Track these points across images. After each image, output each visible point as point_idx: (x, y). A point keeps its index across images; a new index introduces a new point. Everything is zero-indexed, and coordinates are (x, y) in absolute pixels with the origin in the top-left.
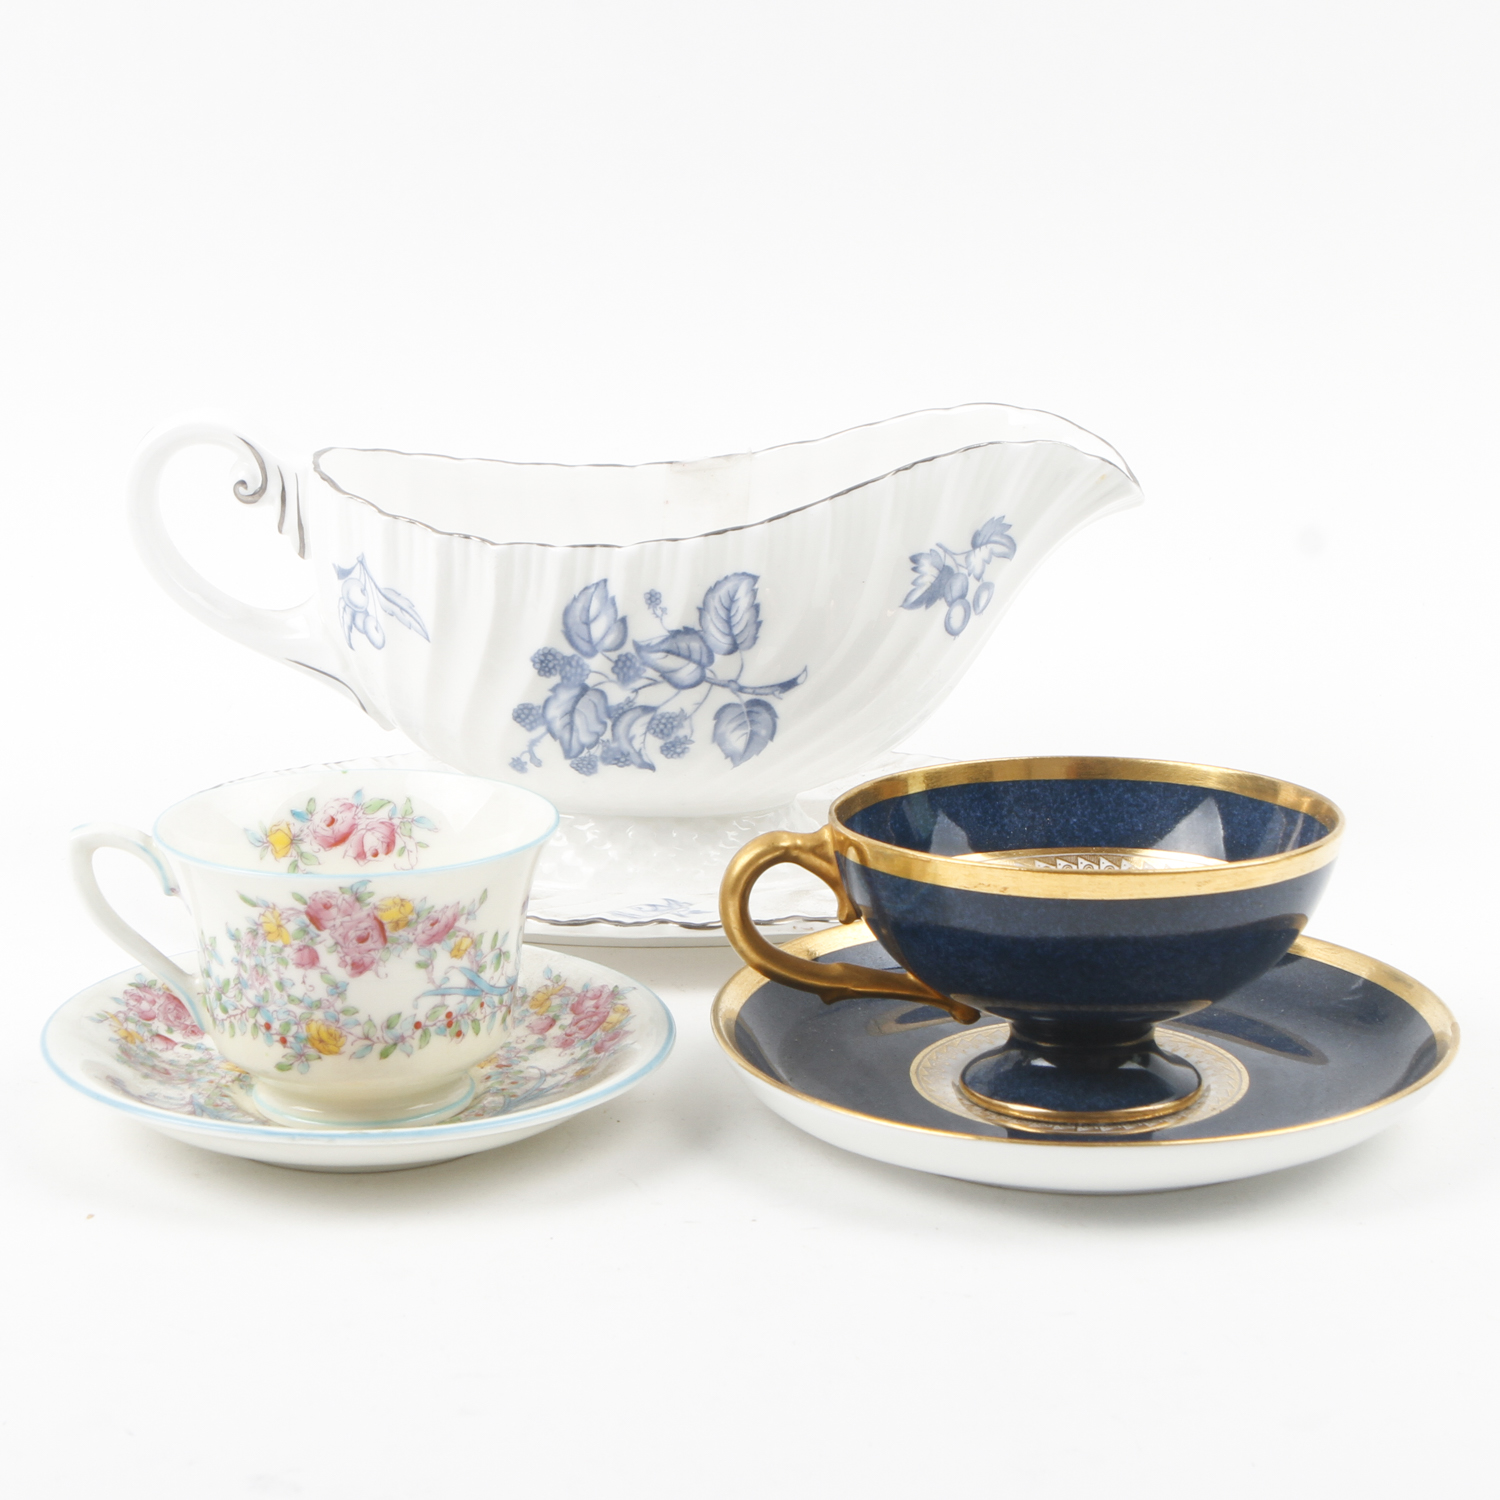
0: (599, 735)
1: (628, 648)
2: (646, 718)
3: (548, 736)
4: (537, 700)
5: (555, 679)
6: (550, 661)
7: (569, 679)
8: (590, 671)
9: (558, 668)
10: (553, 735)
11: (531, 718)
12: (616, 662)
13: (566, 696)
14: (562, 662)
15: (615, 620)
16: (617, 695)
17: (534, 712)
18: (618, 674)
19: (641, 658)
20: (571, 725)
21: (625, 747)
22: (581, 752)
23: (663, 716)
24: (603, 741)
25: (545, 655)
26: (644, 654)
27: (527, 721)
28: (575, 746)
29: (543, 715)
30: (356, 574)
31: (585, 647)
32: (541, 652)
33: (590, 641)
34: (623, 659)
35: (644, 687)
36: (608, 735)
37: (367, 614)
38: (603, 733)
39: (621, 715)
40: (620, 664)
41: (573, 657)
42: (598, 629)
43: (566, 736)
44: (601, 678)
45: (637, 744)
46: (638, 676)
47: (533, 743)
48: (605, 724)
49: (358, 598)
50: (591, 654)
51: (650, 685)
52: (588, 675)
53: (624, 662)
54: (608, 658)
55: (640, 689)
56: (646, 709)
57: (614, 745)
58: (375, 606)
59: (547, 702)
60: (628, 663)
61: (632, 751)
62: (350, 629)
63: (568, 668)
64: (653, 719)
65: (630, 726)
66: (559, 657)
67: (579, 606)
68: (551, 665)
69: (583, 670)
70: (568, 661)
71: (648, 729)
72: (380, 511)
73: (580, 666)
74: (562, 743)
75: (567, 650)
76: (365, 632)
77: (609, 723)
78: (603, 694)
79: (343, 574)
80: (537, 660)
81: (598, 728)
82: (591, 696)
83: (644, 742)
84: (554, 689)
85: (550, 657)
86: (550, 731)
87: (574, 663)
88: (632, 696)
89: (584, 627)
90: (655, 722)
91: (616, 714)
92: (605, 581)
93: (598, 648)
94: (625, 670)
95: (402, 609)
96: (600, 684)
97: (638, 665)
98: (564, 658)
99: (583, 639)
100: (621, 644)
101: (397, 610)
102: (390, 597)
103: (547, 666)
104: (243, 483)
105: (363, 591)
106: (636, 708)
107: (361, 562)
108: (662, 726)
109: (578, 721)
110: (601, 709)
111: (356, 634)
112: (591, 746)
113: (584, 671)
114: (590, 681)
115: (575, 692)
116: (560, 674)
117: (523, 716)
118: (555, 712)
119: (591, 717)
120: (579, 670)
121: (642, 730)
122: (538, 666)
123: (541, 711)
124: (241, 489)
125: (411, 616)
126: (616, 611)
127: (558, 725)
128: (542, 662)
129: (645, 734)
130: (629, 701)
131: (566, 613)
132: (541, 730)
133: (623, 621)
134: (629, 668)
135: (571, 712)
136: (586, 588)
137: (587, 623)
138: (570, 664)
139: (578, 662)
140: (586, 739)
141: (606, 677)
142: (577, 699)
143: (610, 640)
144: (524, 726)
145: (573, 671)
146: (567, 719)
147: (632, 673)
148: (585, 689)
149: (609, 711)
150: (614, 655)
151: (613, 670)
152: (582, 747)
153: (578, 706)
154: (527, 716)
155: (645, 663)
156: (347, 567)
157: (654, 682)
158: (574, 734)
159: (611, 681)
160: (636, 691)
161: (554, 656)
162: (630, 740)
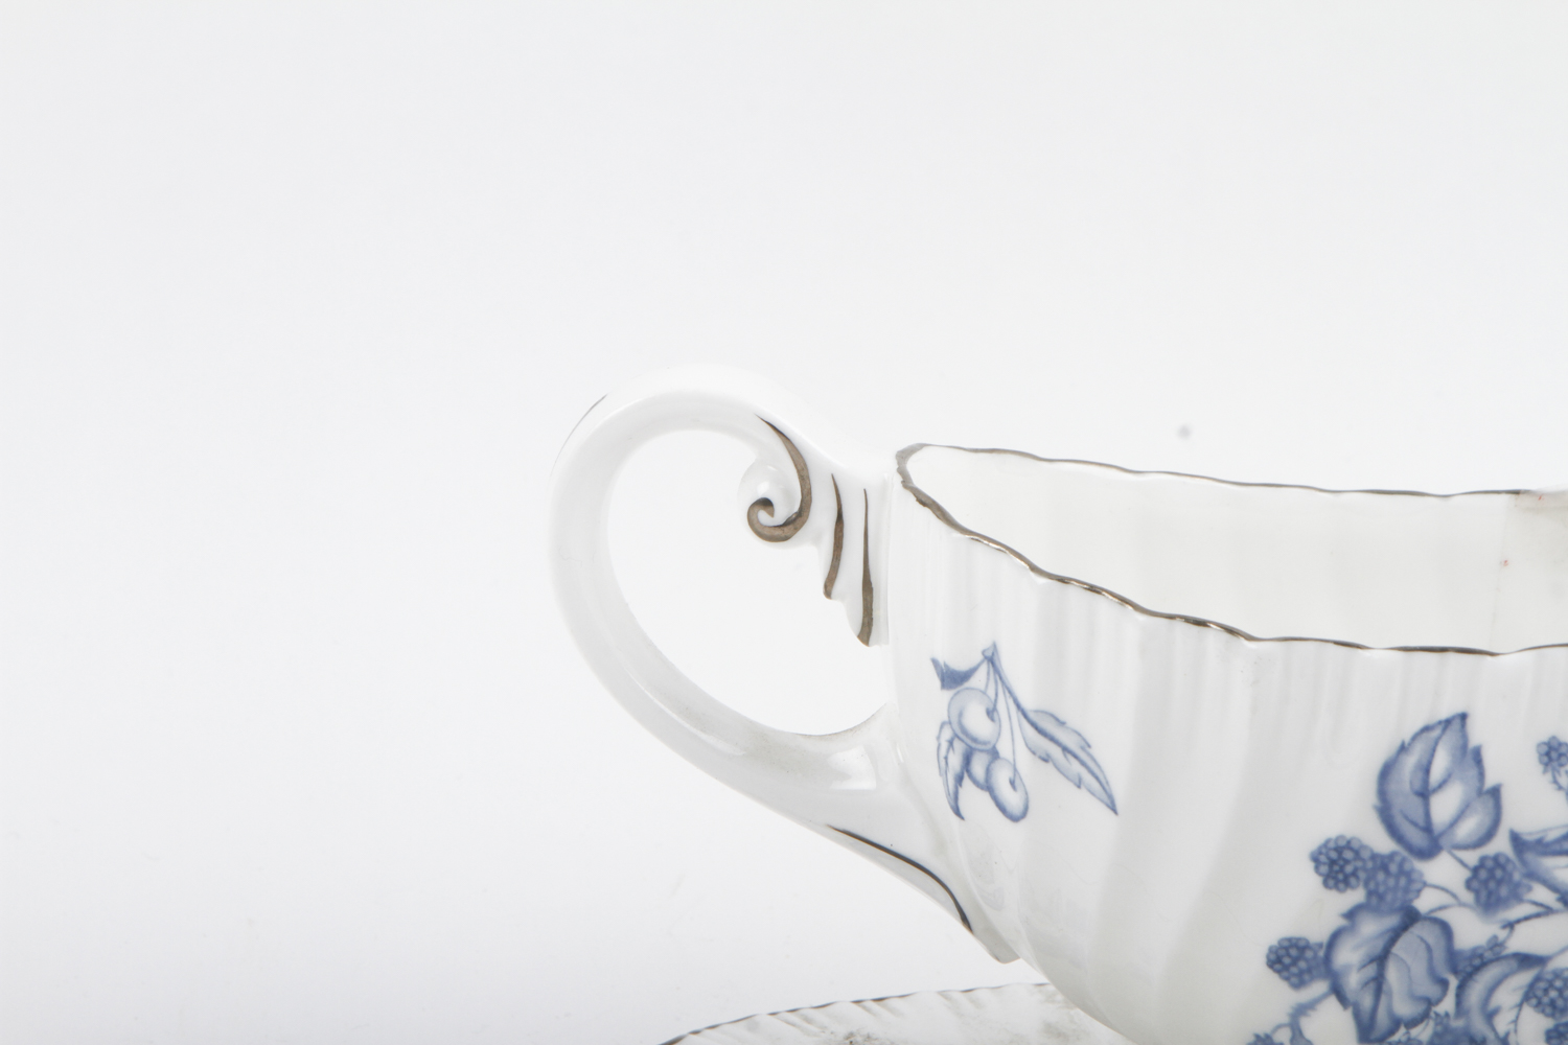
0: (1430, 1003)
1: (1501, 845)
2: (1524, 978)
3: (1333, 1002)
4: (1317, 932)
5: (1356, 896)
6: (1347, 862)
7: (1381, 897)
8: (1425, 884)
9: (1362, 875)
10: (1343, 999)
11: (1302, 964)
12: (1475, 870)
13: (1372, 928)
14: (1370, 865)
15: (1480, 792)
16: (1472, 930)
17: (1309, 954)
18: (1477, 893)
19: (1524, 862)
20: (1378, 983)
21: (1479, 1026)
22: (1392, 1032)
23: (1557, 974)
24: (1437, 1015)
25: (1339, 850)
26: (1530, 857)
27: (1294, 970)
28: (1382, 1019)
29: (1328, 959)
30: (979, 680)
31: (1417, 838)
32: (1332, 845)
33: (1428, 828)
34: (1490, 864)
35: (1527, 918)
36: (1447, 1005)
37: (994, 754)
38: (1439, 1001)
39: (1477, 969)
40: (1483, 874)
41: (1392, 856)
42: (1444, 807)
43: (1367, 1001)
44: (1444, 899)
45: (1502, 1024)
46: (1516, 897)
47: (1301, 1010)
48: (1444, 984)
49: (978, 724)
50: (1429, 852)
51: (1538, 915)
52: (1419, 891)
53: (1491, 871)
54: (1462, 863)
55: (1519, 921)
56: (1526, 960)
57: (1457, 1024)
58: (1014, 743)
59: (1335, 937)
60: (1499, 873)
61: (1490, 1036)
62: (959, 780)
63: (1381, 876)
64: (1537, 979)
65: (1492, 990)
66: (1365, 855)
67: (1410, 762)
68: (1349, 869)
69: (1410, 881)
70: (1382, 863)
71: (1526, 998)
72: (1034, 568)
73: (1408, 875)
74: (1357, 1016)
75: (1380, 841)
76: (988, 787)
77: (1454, 982)
78: (1446, 929)
79: (952, 679)
80: (1323, 858)
81: (1432, 990)
82: (1419, 930)
83: (1515, 1021)
84: (1351, 915)
85: (1348, 855)
86: (1338, 991)
87: (1393, 868)
88: (1502, 934)
89: (1417, 801)
90: (1542, 985)
91: (1466, 966)
92: (1463, 717)
93: (1443, 842)
94: (1492, 885)
95: (1065, 750)
96: (1442, 908)
97: (1517, 877)
98: (1374, 857)
99: (1415, 824)
100: (1489, 835)
101: (1056, 752)
102: (1043, 727)
103: (1342, 870)
104: (765, 503)
105: (991, 713)
106: (1507, 957)
107: (991, 659)
108: (1553, 994)
109: (1393, 974)
110: (1439, 955)
111: (969, 791)
112: (1413, 1023)
113: (1412, 883)
114: (1424, 903)
115: (1392, 921)
116: (1366, 884)
117: (1287, 961)
118: (1349, 956)
119: (1419, 969)
120: (1403, 881)
121: (1517, 998)
122: (1324, 869)
123: (1321, 953)
124: (763, 516)
125: (1083, 763)
126: (1481, 775)
127: (1353, 981)
128: (1332, 862)
129: (1520, 1006)
130: (1496, 944)
131: (1386, 772)
132: (1319, 987)
133: (1495, 793)
134: (1500, 882)
135: (1381, 959)
136: (1426, 729)
137: (1424, 794)
138: (1385, 868)
139: (1401, 865)
140: (1404, 1008)
141: (1454, 896)
142: (1395, 935)
143: (1468, 828)
144: (1287, 979)
145: (1391, 882)
146: (1371, 970)
147: (1504, 891)
148: (1411, 917)
149: (1453, 958)
150: (1472, 857)
151: (1468, 885)
152: (1396, 1023)
153: (1397, 949)
154: (1295, 961)
155: (1534, 876)
156: (960, 665)
157: (1546, 911)
158: (1384, 999)
159: (1462, 904)
160: (1510, 925)
161: (1357, 853)
162: (1490, 1016)
